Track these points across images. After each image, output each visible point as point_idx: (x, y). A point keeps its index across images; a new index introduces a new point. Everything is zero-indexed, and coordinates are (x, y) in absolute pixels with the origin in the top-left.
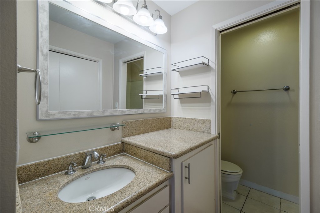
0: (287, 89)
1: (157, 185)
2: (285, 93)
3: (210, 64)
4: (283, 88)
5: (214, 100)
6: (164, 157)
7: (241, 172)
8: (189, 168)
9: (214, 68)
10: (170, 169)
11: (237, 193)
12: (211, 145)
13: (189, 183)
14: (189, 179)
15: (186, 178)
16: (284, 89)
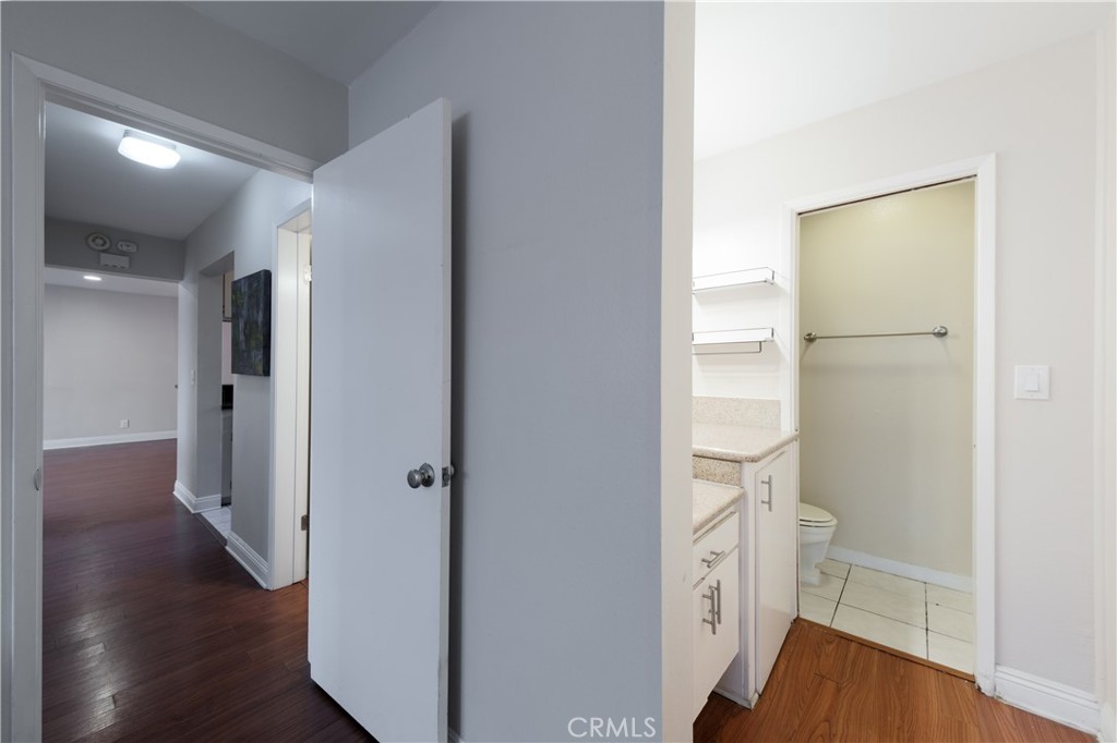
0: (941, 335)
1: (722, 510)
2: (937, 341)
3: (778, 280)
4: (930, 330)
5: (788, 358)
6: (724, 463)
7: (835, 522)
8: (769, 483)
9: (789, 292)
10: (739, 482)
11: (822, 573)
12: (782, 453)
13: (770, 509)
14: (769, 503)
15: (763, 502)
16: (934, 334)
